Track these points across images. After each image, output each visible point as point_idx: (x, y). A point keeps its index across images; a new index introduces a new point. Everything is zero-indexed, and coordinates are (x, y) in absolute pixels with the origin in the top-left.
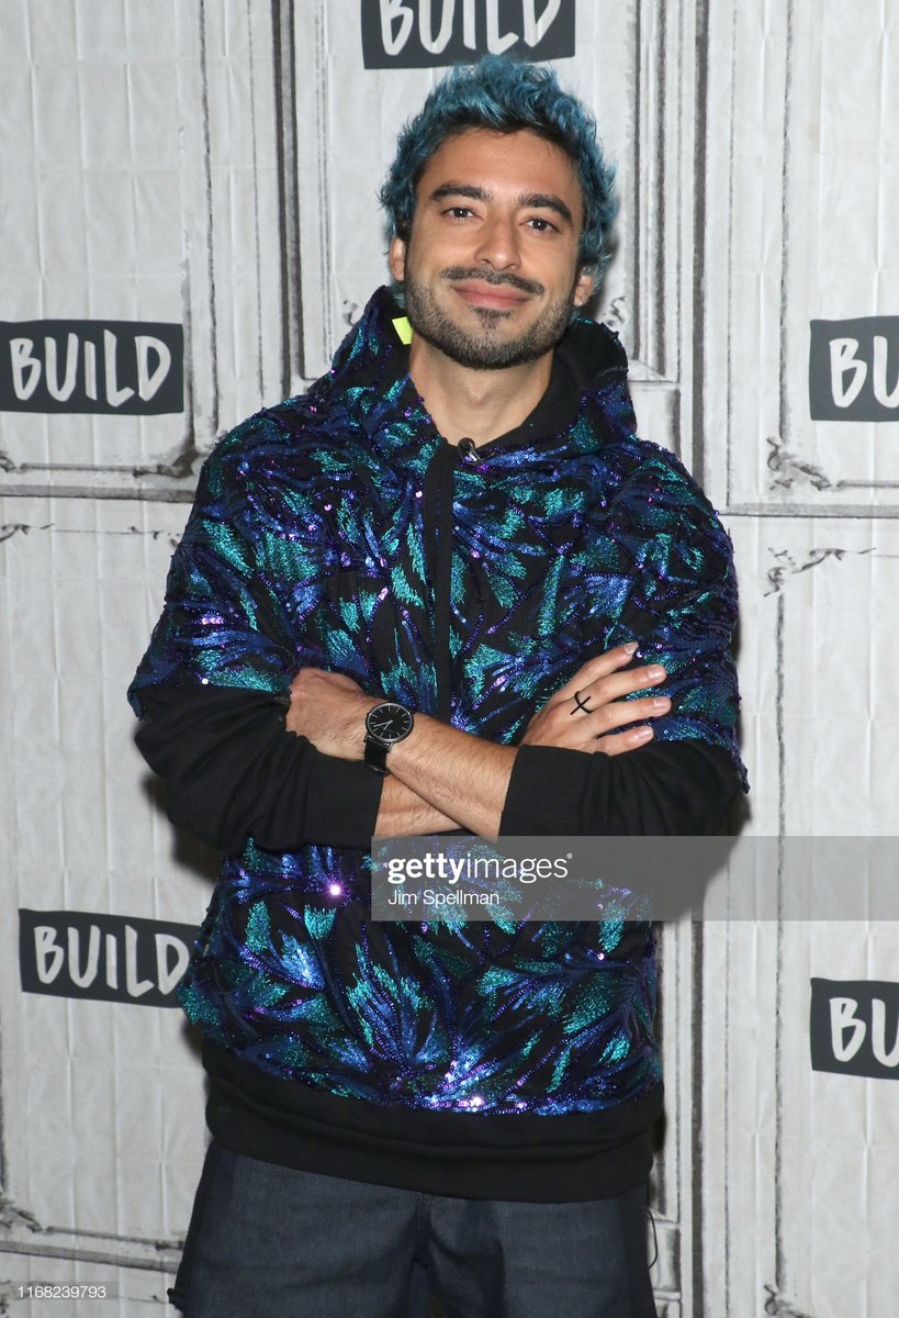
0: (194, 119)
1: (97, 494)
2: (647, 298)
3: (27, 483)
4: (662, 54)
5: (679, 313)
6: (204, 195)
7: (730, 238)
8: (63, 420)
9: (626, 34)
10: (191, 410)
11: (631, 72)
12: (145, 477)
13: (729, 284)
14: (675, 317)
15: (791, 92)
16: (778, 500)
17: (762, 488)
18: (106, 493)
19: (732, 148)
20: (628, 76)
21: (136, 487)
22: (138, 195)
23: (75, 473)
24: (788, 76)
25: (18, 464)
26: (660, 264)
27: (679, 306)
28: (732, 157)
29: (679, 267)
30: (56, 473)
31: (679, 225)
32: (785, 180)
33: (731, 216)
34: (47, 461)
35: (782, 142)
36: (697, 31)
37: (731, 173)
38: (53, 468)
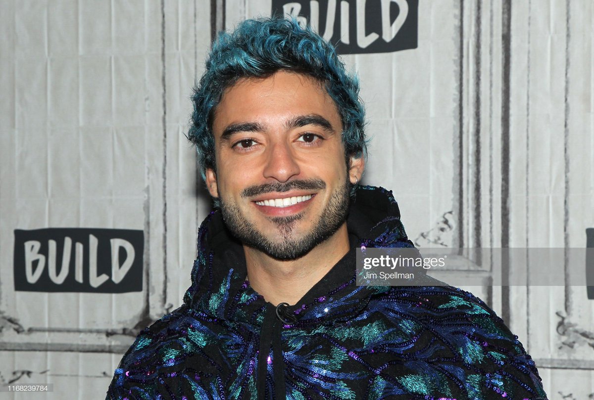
0: (156, 92)
1: (80, 348)
2: (468, 212)
3: (32, 341)
4: (478, 46)
5: (491, 222)
6: (161, 143)
7: (527, 171)
8: (59, 297)
9: (453, 33)
10: (148, 290)
11: (457, 58)
12: (114, 337)
13: (527, 202)
14: (488, 226)
15: (570, 70)
16: (565, 357)
17: (553, 348)
18: (87, 348)
19: (528, 109)
20: (455, 61)
21: (107, 344)
22: (116, 143)
23: (66, 334)
24: (568, 60)
25: (26, 328)
26: (477, 188)
27: (491, 218)
28: (528, 115)
29: (491, 191)
30: (52, 334)
31: (491, 162)
32: (567, 132)
33: (528, 155)
34: (46, 326)
35: (564, 105)
36: (503, 30)
37: (528, 126)
38: (50, 330)
